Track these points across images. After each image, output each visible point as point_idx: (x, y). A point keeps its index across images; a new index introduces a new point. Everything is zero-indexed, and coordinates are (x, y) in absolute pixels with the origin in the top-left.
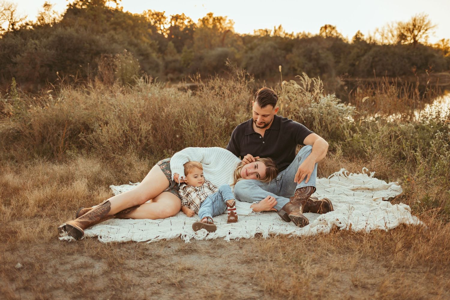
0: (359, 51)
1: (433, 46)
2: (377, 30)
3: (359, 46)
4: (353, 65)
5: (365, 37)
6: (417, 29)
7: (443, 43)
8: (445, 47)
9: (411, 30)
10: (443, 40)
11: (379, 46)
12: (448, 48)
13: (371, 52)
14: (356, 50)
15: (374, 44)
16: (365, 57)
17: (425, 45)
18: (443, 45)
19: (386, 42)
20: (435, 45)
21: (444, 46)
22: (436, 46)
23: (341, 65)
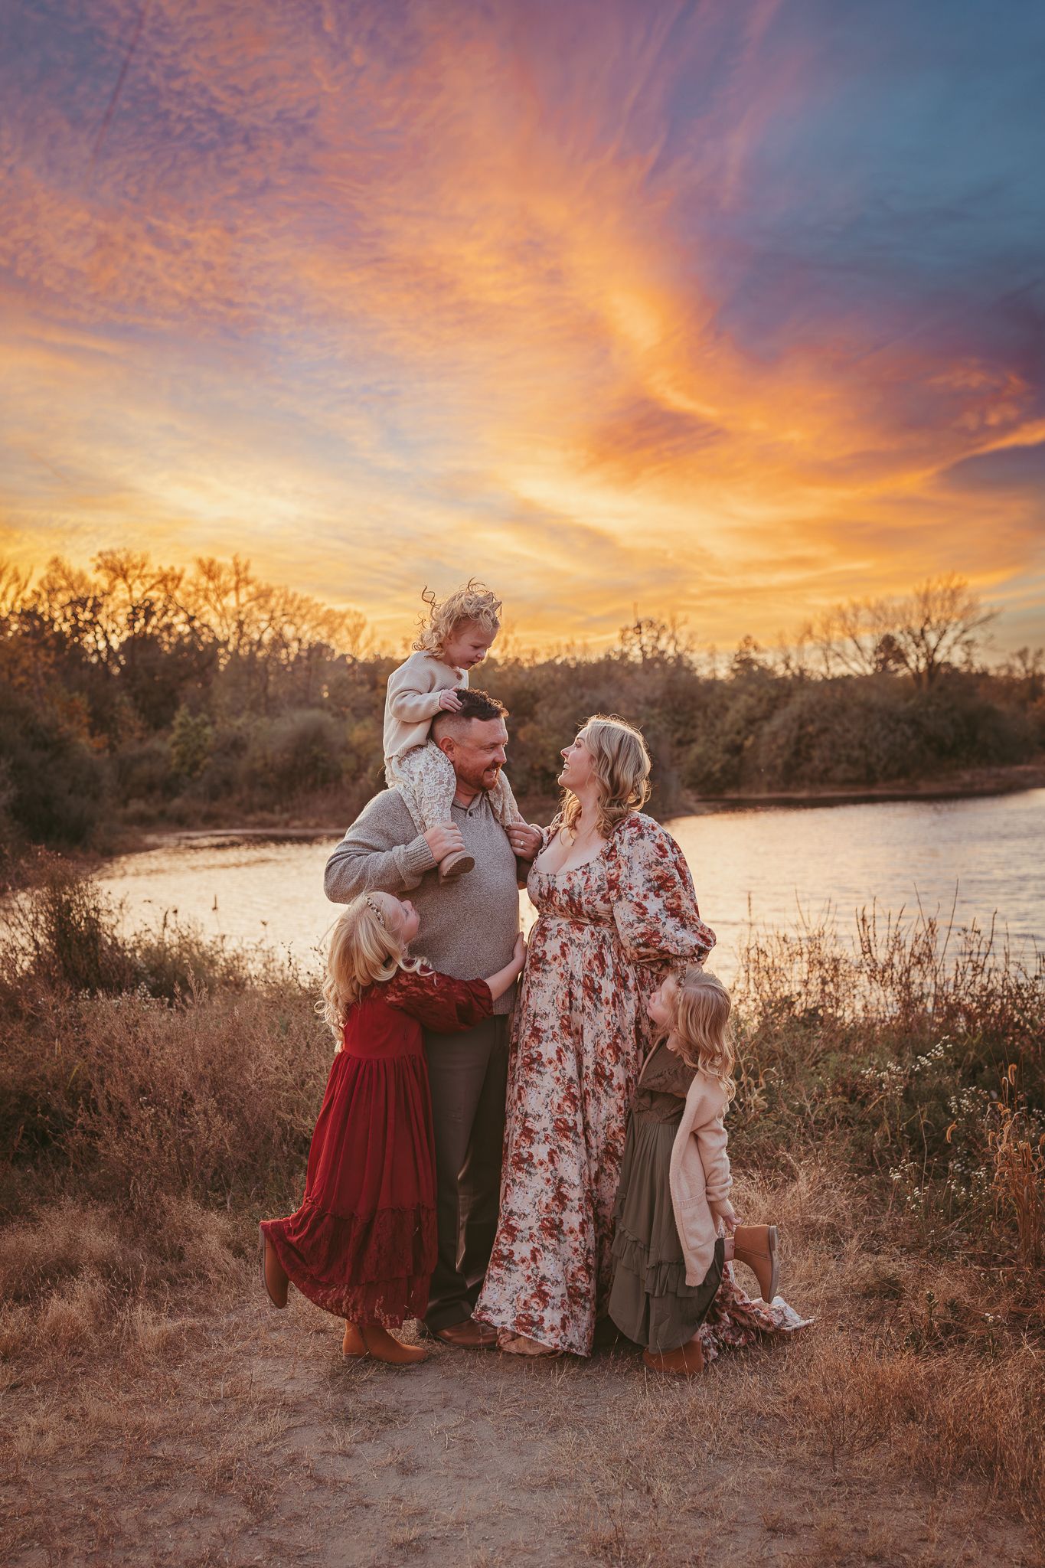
0: (752, 701)
1: (992, 672)
2: (809, 631)
3: (752, 687)
4: (736, 749)
5: (770, 659)
6: (933, 629)
7: (1024, 664)
8: (1030, 675)
9: (917, 632)
10: (1022, 654)
11: (817, 684)
12: (1041, 677)
13: (794, 707)
14: (743, 702)
15: (801, 679)
16: (777, 721)
17: (964, 669)
18: (1023, 670)
19: (839, 670)
20: (999, 668)
21: (1027, 671)
22: (1004, 672)
23: (697, 749)
